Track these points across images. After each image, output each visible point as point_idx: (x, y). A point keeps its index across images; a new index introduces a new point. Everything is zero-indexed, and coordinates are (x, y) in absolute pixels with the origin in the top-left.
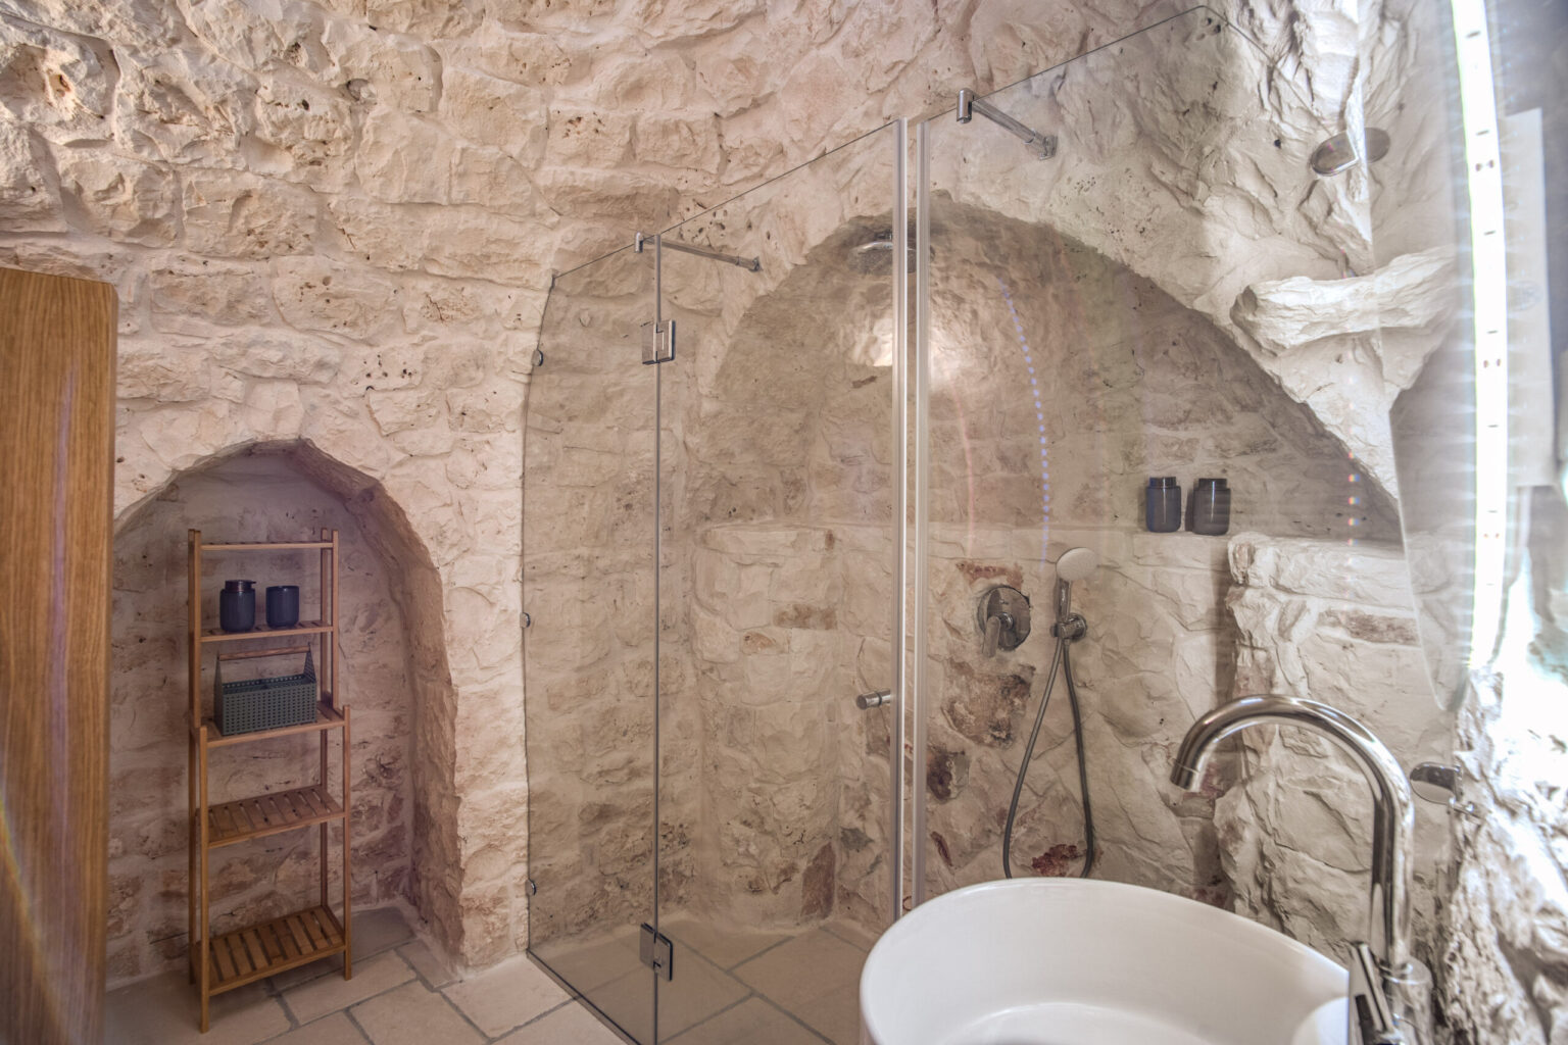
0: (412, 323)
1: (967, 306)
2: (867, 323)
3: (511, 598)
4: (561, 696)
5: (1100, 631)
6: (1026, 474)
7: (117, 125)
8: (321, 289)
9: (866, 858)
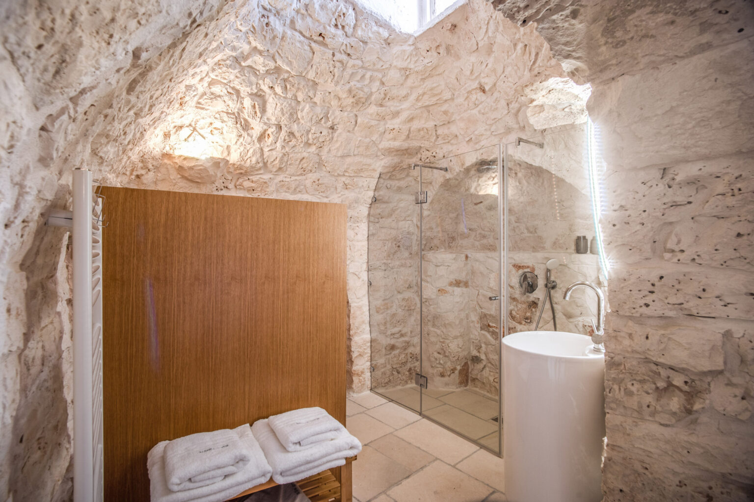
0: (339, 190)
1: (513, 172)
2: (476, 179)
3: (364, 276)
4: (380, 308)
5: (561, 286)
6: (536, 235)
7: (278, 145)
8: (317, 182)
9: (481, 366)
